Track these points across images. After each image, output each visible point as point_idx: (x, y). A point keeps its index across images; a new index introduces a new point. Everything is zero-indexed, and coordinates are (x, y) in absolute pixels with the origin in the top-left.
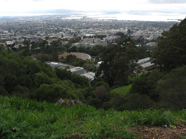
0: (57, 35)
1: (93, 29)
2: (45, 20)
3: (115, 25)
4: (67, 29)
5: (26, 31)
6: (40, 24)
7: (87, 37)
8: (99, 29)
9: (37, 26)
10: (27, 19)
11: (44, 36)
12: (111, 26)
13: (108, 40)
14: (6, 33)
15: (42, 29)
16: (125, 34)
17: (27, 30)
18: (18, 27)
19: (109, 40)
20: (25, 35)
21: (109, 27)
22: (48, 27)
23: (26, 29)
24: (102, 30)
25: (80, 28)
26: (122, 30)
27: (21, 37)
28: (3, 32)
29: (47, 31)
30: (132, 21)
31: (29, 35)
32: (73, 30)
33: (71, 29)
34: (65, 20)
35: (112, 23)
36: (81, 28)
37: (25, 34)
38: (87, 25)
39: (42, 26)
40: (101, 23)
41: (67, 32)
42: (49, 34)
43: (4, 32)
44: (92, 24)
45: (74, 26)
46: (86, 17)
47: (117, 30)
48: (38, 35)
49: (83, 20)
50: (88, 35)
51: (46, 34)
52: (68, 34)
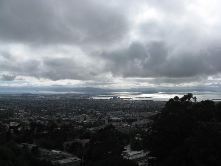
0: (79, 117)
1: (123, 111)
2: (69, 100)
3: (150, 106)
4: (93, 110)
5: (44, 111)
6: (62, 103)
7: (114, 121)
8: (129, 112)
9: (58, 106)
10: (49, 97)
11: (63, 118)
12: (144, 108)
13: (138, 125)
14: (22, 112)
15: (63, 109)
17: (46, 110)
18: (37, 106)
19: (140, 125)
20: (42, 116)
22: (71, 108)
23: (45, 108)
24: (133, 113)
26: (157, 113)
27: (37, 118)
28: (19, 111)
29: (68, 112)
31: (47, 116)
32: (99, 112)
33: (97, 110)
34: (92, 100)
35: (146, 105)
36: (108, 110)
37: (42, 115)
38: (116, 106)
39: (63, 107)
40: (133, 105)
41: (91, 115)
42: (70, 116)
43: (20, 111)
44: (122, 105)
45: (101, 107)
46: (116, 97)
47: (151, 113)
48: (57, 117)
49: (113, 101)
50: (115, 118)
51: (67, 116)
52: (92, 117)
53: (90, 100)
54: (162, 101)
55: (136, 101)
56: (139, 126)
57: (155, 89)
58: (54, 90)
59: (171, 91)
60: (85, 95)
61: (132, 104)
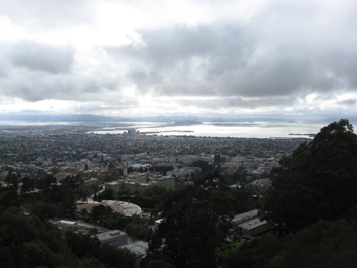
0: (76, 165)
1: (148, 154)
2: (54, 136)
3: (191, 146)
4: (97, 153)
5: (13, 156)
6: (43, 142)
7: (136, 170)
8: (158, 155)
9: (36, 147)
10: (18, 132)
11: (49, 166)
12: (182, 148)
13: (177, 176)
15: (46, 151)
16: (210, 163)
17: (15, 153)
19: (179, 177)
20: (11, 164)
21: (178, 150)
22: (59, 149)
23: (15, 151)
24: (164, 157)
25: (120, 153)
26: (203, 157)
27: (3, 167)
29: (56, 156)
30: (224, 138)
31: (20, 164)
32: (108, 156)
33: (103, 153)
34: (93, 136)
35: (184, 143)
36: (123, 153)
37: (11, 162)
38: (135, 146)
39: (46, 147)
40: (163, 143)
41: (95, 160)
42: (59, 163)
44: (145, 144)
45: (110, 148)
46: (134, 130)
47: (194, 156)
48: (37, 165)
49: (129, 137)
50: (138, 166)
51: (54, 162)
52: (98, 164)
53: (91, 136)
54: (210, 137)
55: (167, 136)
56: (179, 179)
57: (196, 117)
58: (25, 120)
59: (222, 121)
60: (81, 126)
61: (161, 142)
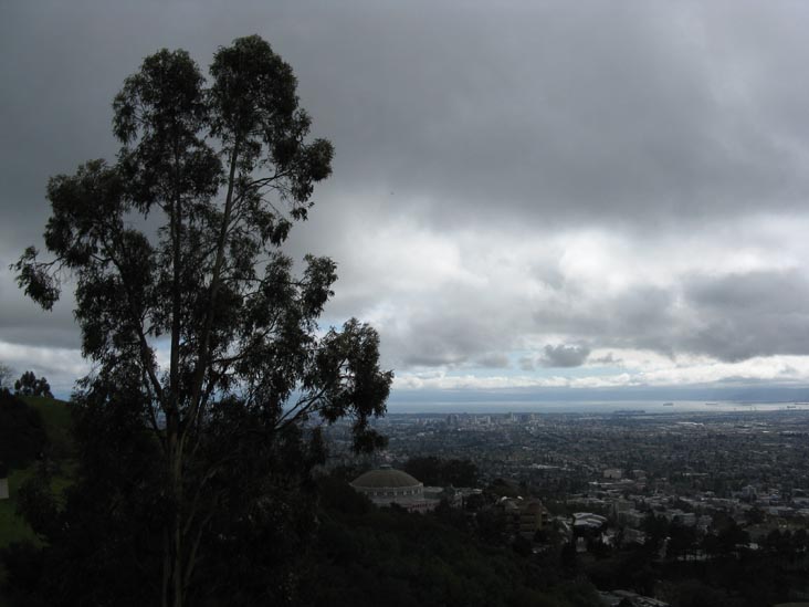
2: (792, 435)
5: (694, 477)
6: (765, 448)
9: (748, 461)
10: (711, 425)
11: (771, 504)
14: (614, 479)
15: (768, 471)
17: (700, 472)
18: (669, 458)
20: (688, 496)
22: (800, 466)
23: (700, 467)
27: (671, 501)
28: (602, 474)
29: (792, 482)
31: (707, 496)
37: (689, 491)
39: (770, 461)
42: (797, 501)
43: (607, 473)
48: (745, 500)
51: (786, 498)
58: (728, 399)
